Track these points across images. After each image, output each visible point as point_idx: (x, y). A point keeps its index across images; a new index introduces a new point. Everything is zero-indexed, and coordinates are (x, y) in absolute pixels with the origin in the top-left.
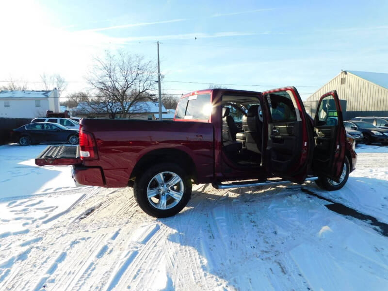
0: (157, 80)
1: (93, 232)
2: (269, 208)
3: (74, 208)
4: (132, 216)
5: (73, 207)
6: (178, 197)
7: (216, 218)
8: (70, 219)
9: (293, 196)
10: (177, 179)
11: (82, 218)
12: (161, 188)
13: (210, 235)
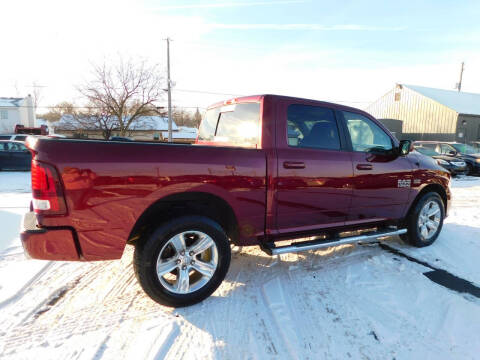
0: (166, 87)
1: (57, 346)
2: (347, 281)
3: (30, 289)
4: (131, 305)
5: (28, 287)
6: (208, 271)
7: (272, 305)
8: (17, 315)
9: (374, 258)
10: (206, 242)
11: (41, 313)
12: (181, 257)
13: (268, 343)
